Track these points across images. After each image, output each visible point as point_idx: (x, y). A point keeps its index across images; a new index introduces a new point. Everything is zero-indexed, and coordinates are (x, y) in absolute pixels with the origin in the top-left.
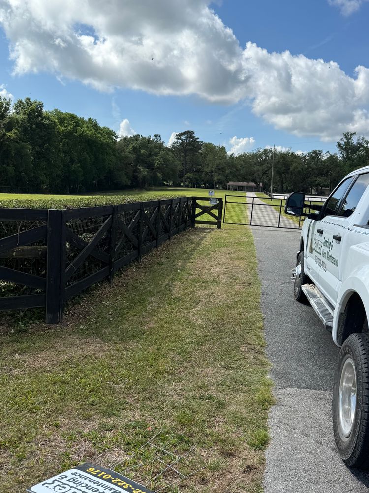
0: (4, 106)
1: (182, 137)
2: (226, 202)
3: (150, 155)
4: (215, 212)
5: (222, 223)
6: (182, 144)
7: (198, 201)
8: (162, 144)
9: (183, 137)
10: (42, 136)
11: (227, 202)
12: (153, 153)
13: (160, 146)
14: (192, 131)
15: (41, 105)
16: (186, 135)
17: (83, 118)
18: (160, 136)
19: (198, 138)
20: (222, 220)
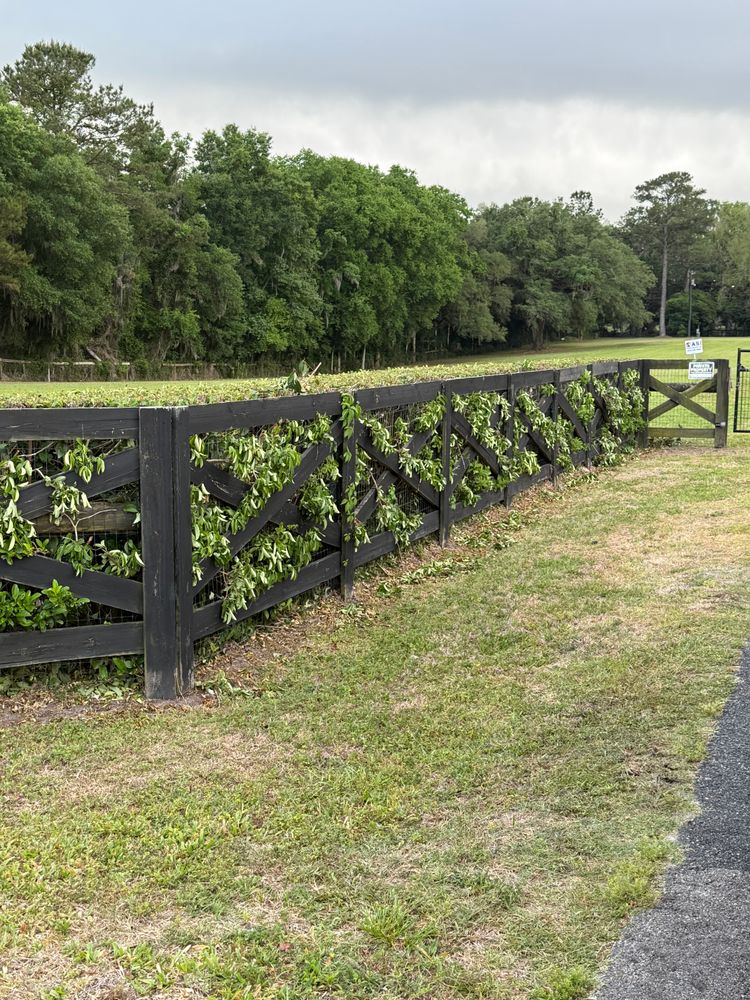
0: (172, 153)
1: (654, 193)
2: (740, 369)
3: (562, 252)
4: (709, 402)
5: (730, 433)
6: (652, 213)
7: (653, 373)
8: (594, 219)
9: (658, 193)
10: (267, 226)
11: (744, 370)
12: (569, 246)
13: (588, 225)
14: (684, 174)
15: (264, 141)
16: (665, 187)
17: (377, 167)
18: (589, 195)
19: (703, 191)
20: (731, 423)
